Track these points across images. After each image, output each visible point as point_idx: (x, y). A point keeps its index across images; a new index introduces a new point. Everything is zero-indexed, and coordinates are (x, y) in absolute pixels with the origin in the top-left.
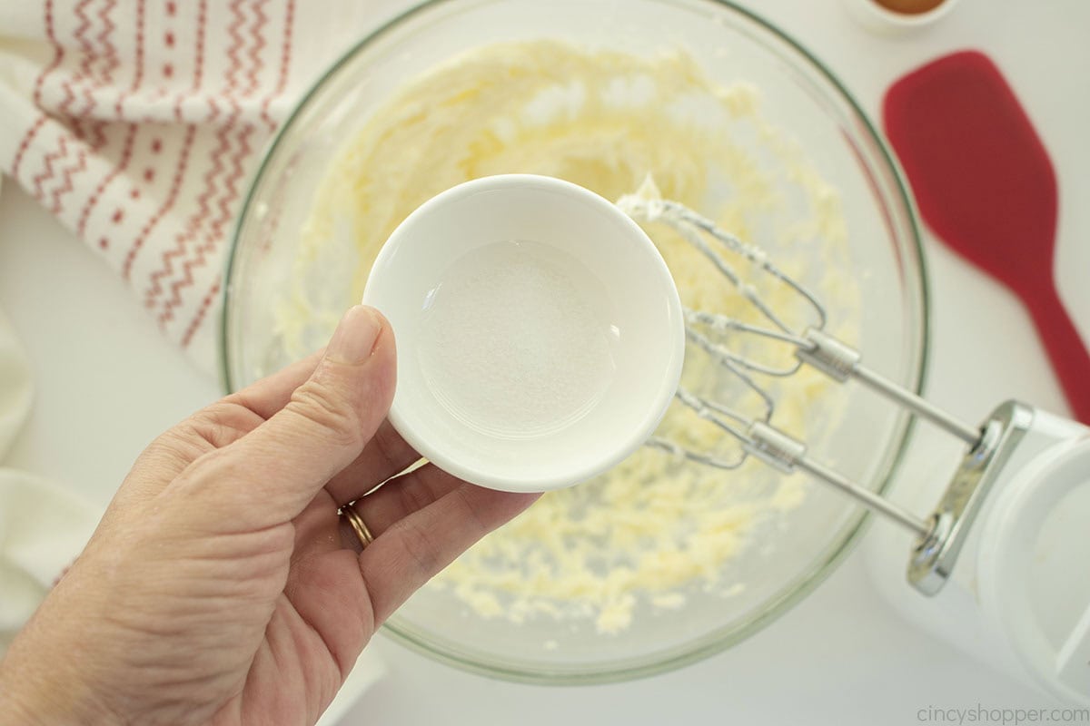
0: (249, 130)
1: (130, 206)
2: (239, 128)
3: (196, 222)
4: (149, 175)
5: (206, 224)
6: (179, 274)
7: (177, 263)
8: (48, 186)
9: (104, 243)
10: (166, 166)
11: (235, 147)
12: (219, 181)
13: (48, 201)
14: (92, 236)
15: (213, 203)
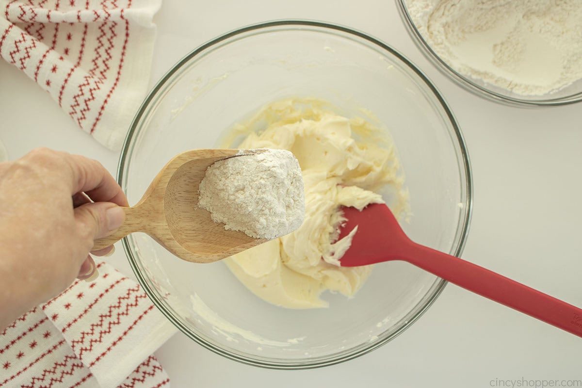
0: (115, 24)
1: (59, 63)
2: (110, 24)
3: (92, 71)
4: (66, 51)
5: (97, 72)
6: (87, 95)
7: (86, 89)
8: (17, 57)
9: (48, 83)
10: (74, 45)
11: (109, 34)
12: (102, 51)
13: (18, 64)
14: (42, 81)
15: (100, 62)
